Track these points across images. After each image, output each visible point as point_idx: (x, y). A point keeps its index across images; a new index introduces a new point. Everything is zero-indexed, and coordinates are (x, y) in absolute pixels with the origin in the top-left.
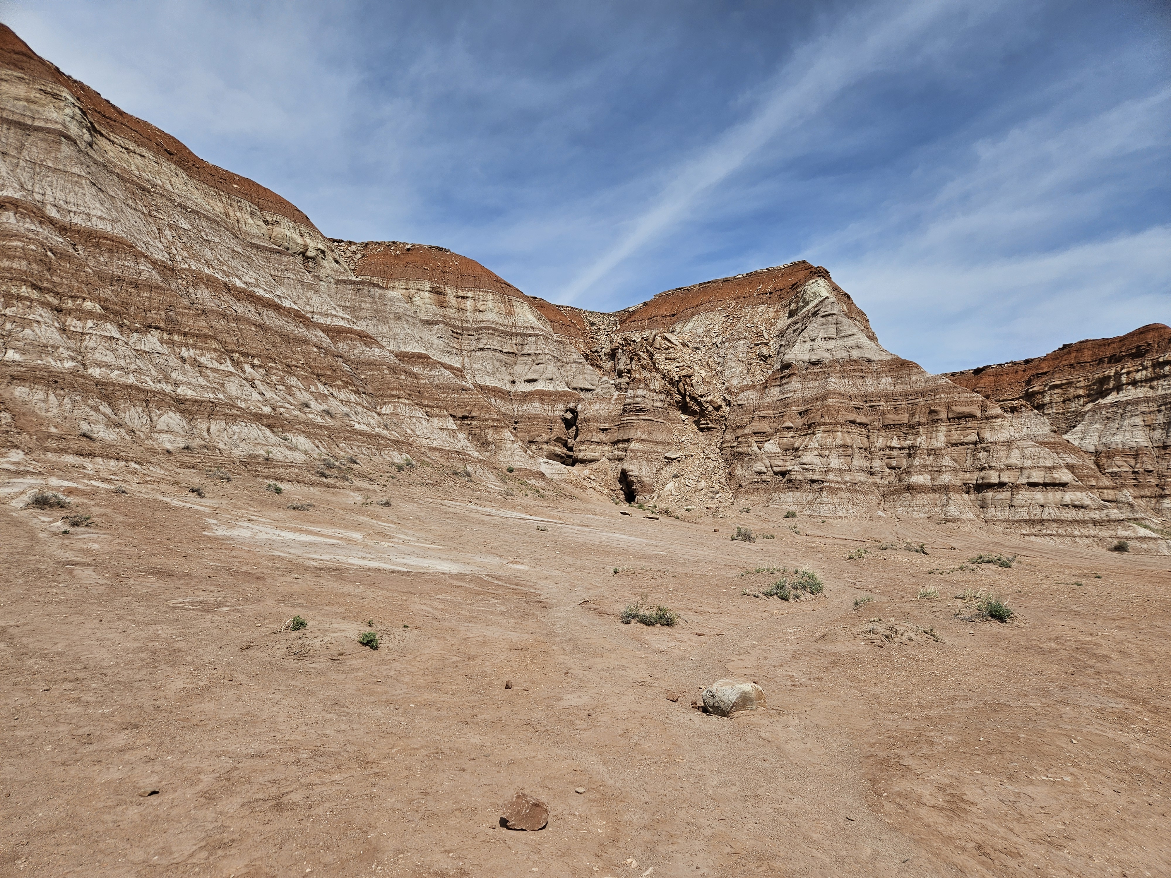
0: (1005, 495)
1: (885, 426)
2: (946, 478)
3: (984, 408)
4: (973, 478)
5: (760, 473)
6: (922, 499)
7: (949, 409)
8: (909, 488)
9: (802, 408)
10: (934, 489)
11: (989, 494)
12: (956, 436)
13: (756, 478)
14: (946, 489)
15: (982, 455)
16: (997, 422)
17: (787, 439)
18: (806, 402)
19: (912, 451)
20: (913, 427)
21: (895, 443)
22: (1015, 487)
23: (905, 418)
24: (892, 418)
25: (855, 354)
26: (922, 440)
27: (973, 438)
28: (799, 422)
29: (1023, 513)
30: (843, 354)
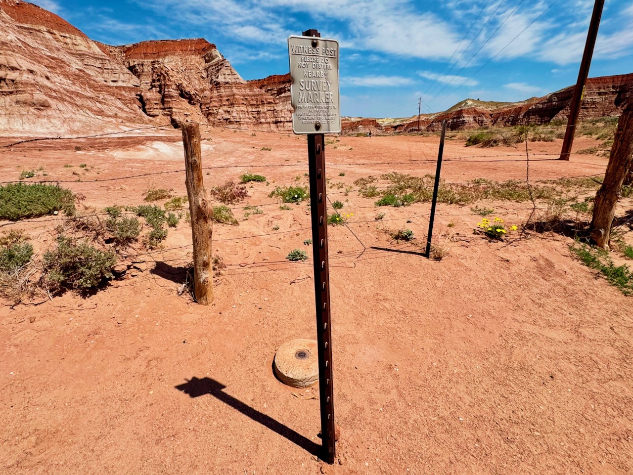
0: (282, 124)
1: (250, 105)
2: (268, 120)
3: (274, 100)
4: (274, 120)
5: (220, 119)
6: (265, 126)
7: (266, 100)
8: (261, 123)
9: (227, 98)
10: (266, 123)
11: (278, 124)
12: (269, 108)
13: (219, 121)
14: (269, 123)
15: (276, 114)
16: (278, 105)
17: (225, 108)
18: (227, 96)
19: (259, 112)
20: (258, 106)
21: (254, 110)
22: (284, 122)
23: (255, 102)
24: (252, 102)
25: (238, 81)
26: (261, 109)
27: (273, 109)
28: (227, 103)
29: (286, 129)
30: (234, 81)
